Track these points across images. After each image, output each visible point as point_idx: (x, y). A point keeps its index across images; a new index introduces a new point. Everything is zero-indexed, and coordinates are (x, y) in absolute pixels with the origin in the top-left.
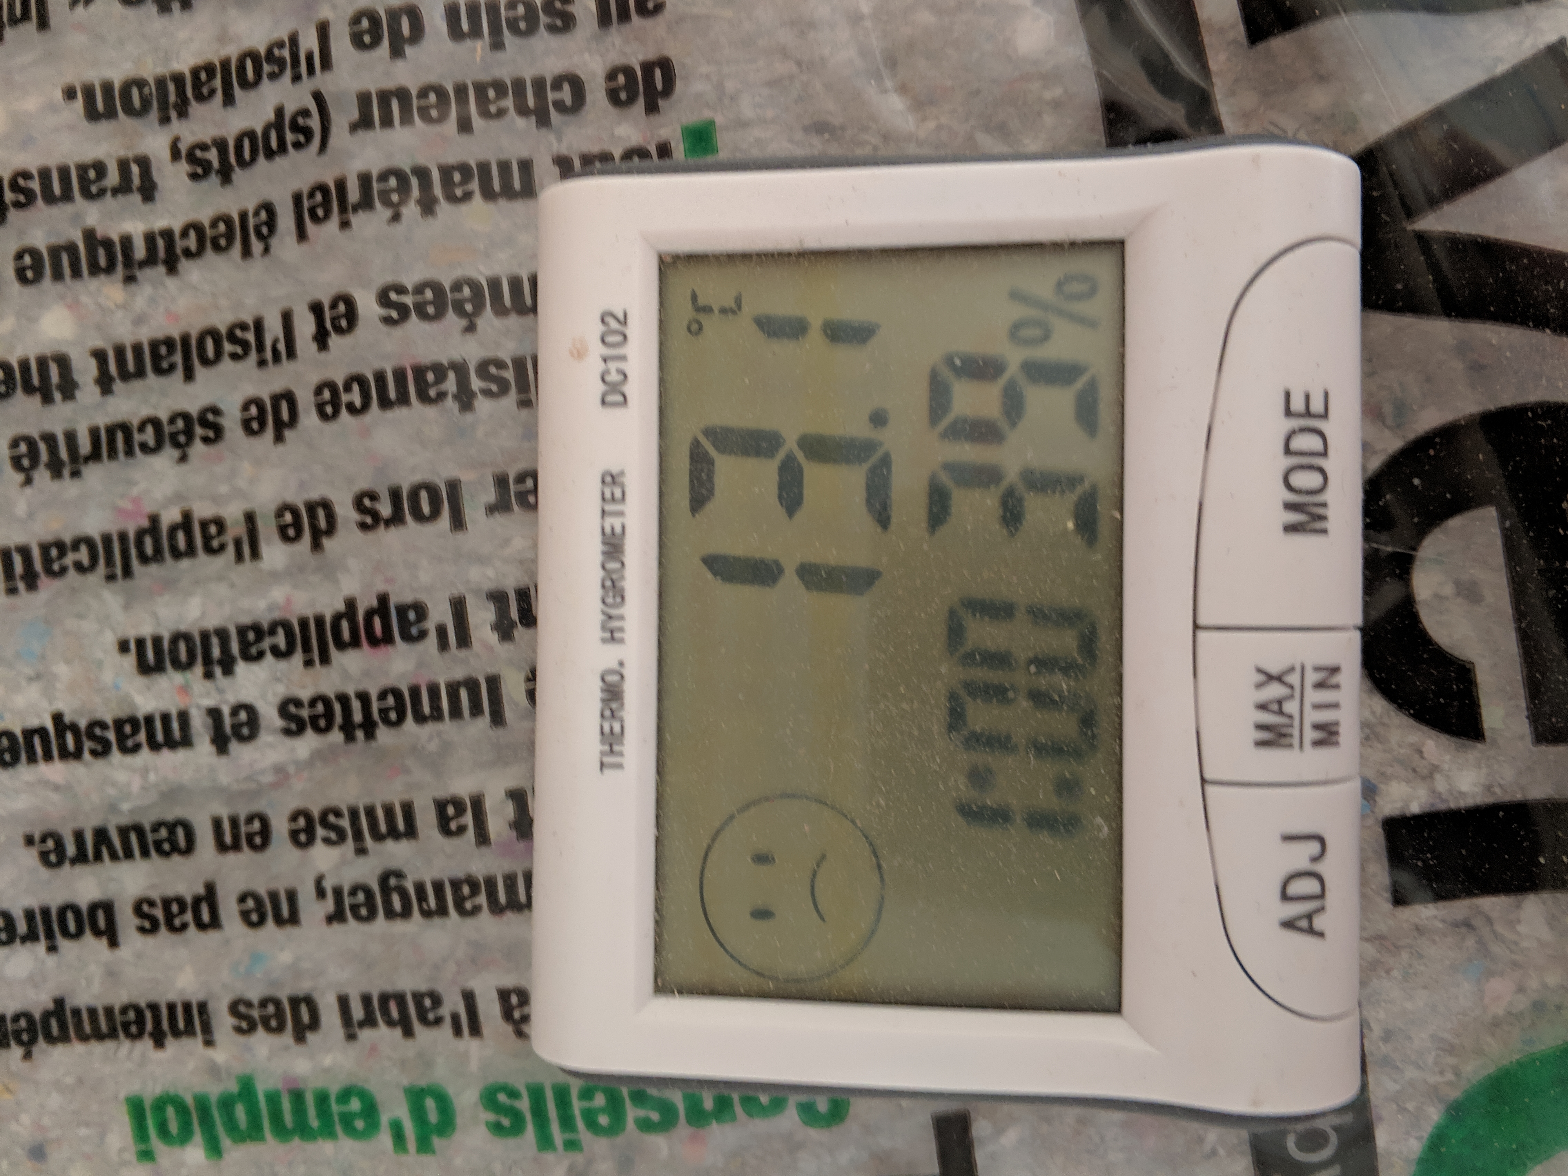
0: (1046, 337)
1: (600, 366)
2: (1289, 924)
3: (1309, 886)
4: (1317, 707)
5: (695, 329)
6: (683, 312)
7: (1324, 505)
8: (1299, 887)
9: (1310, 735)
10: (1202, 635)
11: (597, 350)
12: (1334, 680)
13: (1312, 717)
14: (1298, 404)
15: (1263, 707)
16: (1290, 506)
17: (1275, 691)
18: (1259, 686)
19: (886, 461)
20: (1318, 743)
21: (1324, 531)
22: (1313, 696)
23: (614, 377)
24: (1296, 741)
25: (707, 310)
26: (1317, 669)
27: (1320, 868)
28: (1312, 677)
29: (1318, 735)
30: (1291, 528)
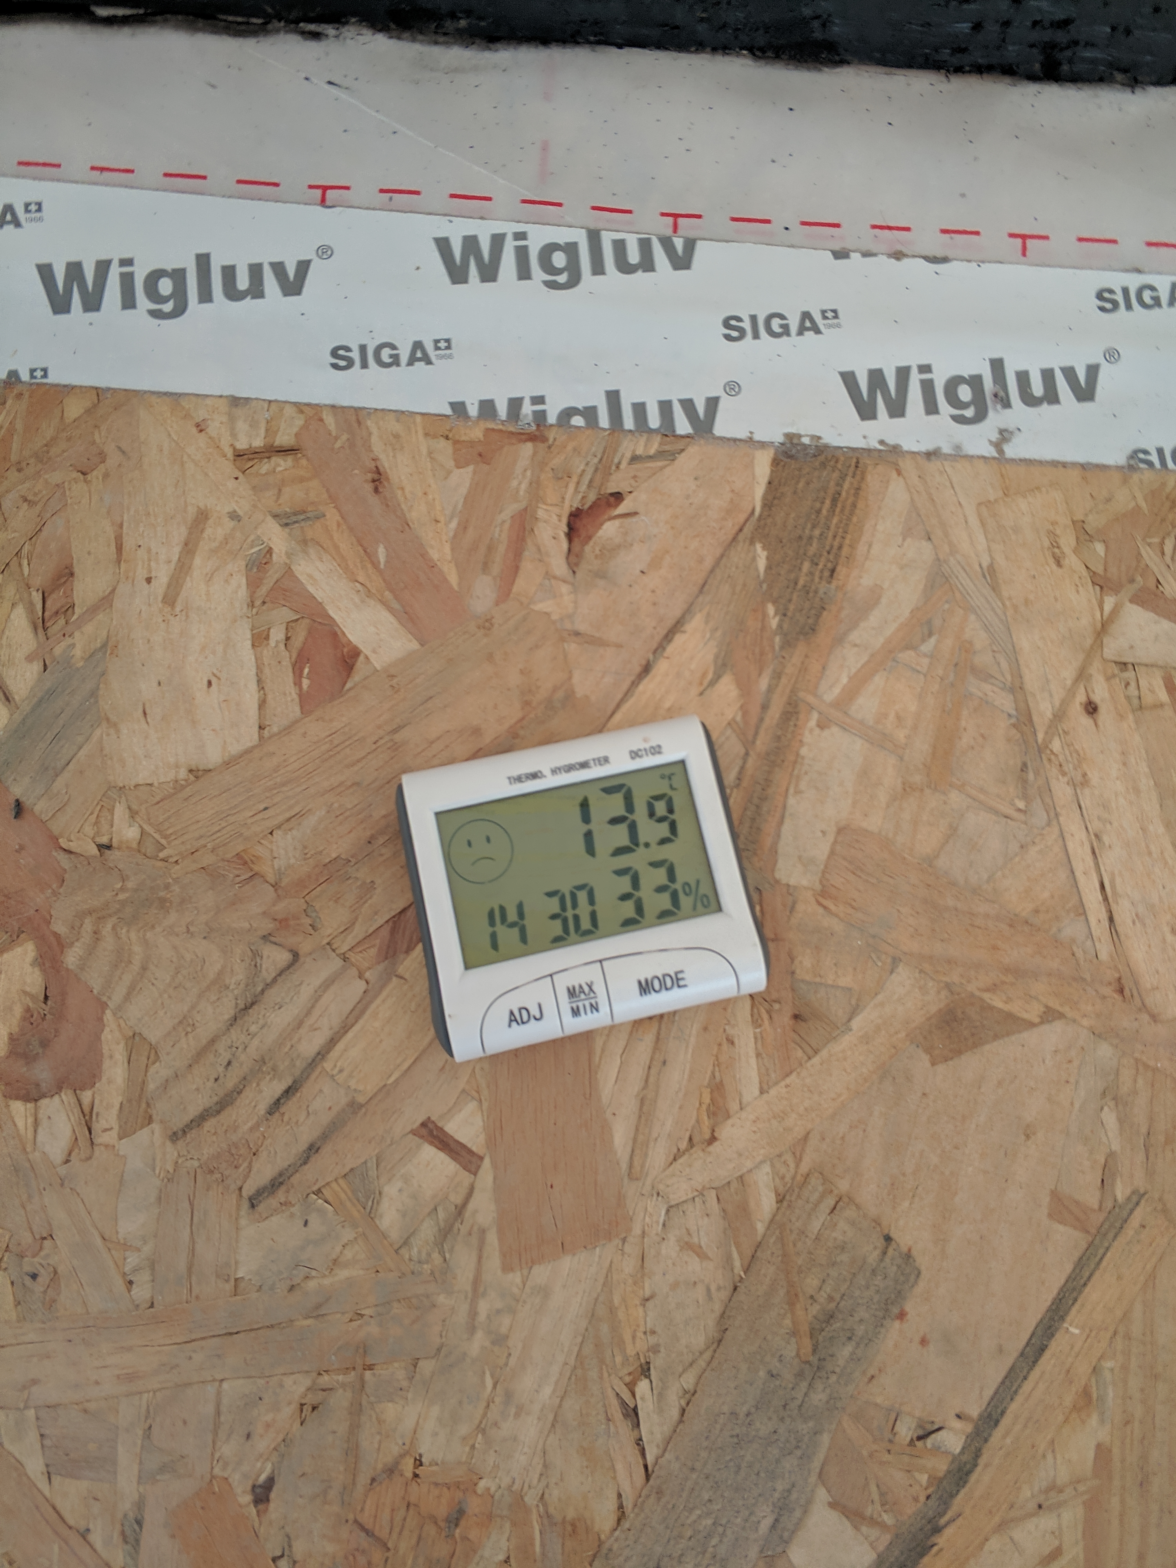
0: (686, 894)
1: (642, 747)
2: (512, 1013)
3: (525, 1018)
4: (584, 1006)
5: (663, 777)
6: (667, 772)
7: (650, 993)
8: (524, 1013)
9: (574, 1005)
10: (598, 964)
11: (647, 746)
12: (594, 1011)
13: (580, 1004)
14: (680, 976)
15: (581, 987)
16: (647, 981)
17: (586, 989)
18: (587, 984)
19: (632, 850)
20: (572, 1009)
21: (641, 994)
22: (587, 1003)
23: (640, 753)
24: (573, 1000)
25: (670, 778)
26: (597, 1003)
27: (532, 1020)
28: (593, 1001)
29: (575, 1008)
30: (640, 983)
